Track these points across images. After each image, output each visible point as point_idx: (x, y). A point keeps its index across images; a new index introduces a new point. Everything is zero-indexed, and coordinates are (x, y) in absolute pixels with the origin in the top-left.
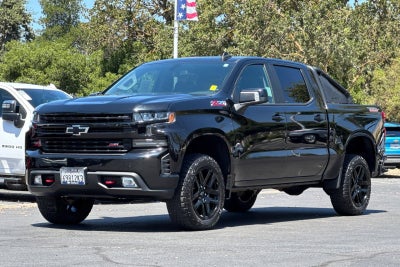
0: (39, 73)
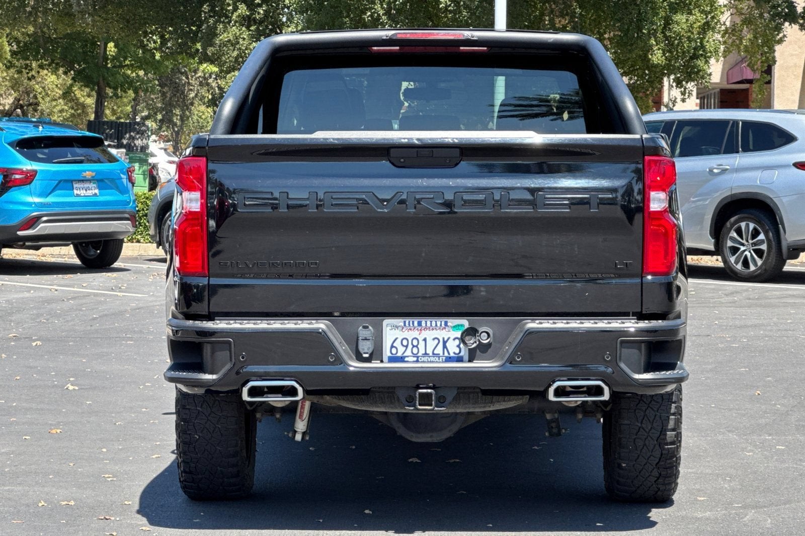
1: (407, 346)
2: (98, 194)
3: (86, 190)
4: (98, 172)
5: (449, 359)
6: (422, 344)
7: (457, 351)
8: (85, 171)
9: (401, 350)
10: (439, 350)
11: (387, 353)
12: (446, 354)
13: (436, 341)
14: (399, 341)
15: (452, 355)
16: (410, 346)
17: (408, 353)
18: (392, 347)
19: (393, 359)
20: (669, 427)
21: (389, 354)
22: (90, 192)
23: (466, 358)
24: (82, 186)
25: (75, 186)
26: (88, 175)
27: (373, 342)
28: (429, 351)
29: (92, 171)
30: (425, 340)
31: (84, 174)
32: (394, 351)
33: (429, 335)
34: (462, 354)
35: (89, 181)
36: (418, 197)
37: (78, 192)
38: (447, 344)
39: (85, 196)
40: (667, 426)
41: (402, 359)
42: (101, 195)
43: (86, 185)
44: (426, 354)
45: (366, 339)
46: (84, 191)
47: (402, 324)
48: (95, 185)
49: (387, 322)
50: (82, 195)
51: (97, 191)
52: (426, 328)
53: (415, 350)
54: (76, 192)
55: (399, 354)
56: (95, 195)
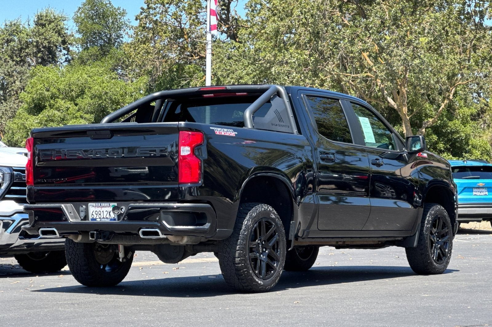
0: (68, 104)
1: (97, 214)
2: (487, 194)
3: (480, 193)
4: (486, 183)
5: (111, 220)
6: (102, 213)
7: (114, 217)
8: (479, 183)
9: (95, 216)
10: (108, 216)
11: (90, 217)
12: (110, 218)
13: (107, 212)
14: (94, 212)
15: (112, 218)
16: (98, 214)
17: (98, 217)
18: (92, 215)
19: (93, 219)
20: (236, 256)
21: (91, 218)
22: (483, 193)
23: (117, 219)
24: (478, 190)
25: (474, 190)
26: (481, 185)
27: (84, 212)
28: (105, 217)
29: (483, 183)
30: (103, 212)
31: (478, 184)
32: (93, 216)
33: (104, 209)
34: (115, 218)
35: (483, 188)
36: (97, 151)
37: (476, 193)
38: (111, 213)
39: (479, 195)
40: (235, 256)
41: (95, 219)
42: (489, 195)
43: (481, 190)
44: (104, 218)
45: (82, 211)
46: (479, 193)
47: (95, 205)
48: (486, 190)
49: (90, 204)
50: (478, 195)
51: (487, 193)
52: (103, 207)
53: (100, 216)
54: (474, 193)
55: (95, 218)
56: (486, 195)
